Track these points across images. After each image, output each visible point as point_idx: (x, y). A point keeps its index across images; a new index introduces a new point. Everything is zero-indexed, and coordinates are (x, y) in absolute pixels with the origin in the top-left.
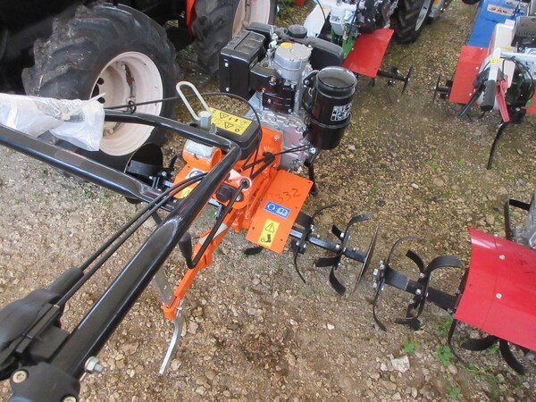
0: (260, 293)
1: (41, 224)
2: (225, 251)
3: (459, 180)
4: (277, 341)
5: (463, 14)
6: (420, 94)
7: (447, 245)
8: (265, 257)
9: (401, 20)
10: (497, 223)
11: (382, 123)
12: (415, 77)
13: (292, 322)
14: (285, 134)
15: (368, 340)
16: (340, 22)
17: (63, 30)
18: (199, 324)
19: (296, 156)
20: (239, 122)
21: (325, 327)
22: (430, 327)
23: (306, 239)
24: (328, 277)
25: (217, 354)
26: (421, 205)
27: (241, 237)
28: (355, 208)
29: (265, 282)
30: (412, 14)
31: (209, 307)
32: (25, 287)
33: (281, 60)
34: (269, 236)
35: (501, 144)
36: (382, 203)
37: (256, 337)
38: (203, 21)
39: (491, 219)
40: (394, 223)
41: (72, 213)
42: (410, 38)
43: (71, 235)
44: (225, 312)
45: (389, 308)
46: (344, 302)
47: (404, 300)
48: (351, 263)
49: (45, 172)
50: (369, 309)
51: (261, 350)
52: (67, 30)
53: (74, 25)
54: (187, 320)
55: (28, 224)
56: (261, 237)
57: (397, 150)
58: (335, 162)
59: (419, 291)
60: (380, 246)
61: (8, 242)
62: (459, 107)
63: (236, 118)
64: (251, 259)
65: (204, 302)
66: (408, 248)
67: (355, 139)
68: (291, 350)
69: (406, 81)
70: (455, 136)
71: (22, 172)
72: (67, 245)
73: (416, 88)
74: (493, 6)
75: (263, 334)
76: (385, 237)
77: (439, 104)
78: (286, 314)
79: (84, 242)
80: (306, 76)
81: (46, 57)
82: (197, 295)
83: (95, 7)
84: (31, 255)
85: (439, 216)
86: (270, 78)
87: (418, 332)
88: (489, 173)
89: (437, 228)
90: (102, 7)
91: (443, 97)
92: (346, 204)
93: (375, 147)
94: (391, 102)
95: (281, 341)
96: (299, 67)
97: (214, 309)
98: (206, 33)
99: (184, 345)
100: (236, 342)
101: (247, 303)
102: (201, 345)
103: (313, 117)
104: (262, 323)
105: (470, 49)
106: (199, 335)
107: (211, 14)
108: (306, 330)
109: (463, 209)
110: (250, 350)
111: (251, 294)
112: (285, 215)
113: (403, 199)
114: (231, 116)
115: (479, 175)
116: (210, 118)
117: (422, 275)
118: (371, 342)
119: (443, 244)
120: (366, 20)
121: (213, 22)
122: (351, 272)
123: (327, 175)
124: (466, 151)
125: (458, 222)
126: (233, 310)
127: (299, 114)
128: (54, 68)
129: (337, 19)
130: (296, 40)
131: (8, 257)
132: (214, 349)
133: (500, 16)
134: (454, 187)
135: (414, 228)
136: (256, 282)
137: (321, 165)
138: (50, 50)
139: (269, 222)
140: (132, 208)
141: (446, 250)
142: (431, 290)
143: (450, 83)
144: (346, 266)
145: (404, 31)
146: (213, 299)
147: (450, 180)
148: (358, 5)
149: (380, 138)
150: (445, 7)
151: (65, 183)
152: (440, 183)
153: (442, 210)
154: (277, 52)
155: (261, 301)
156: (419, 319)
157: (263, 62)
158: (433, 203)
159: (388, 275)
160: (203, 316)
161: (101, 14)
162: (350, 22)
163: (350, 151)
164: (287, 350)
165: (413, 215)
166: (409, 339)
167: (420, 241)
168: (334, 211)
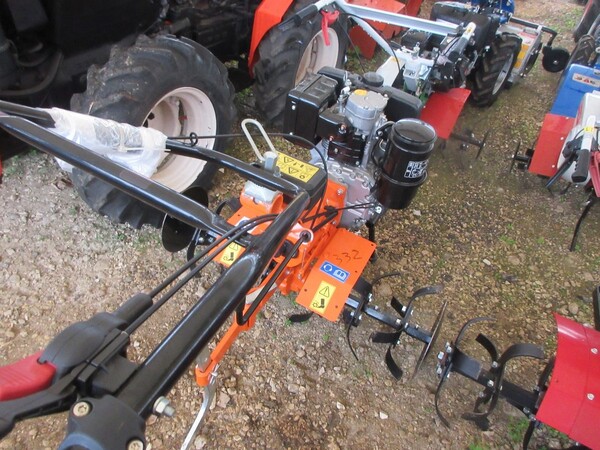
0: (303, 367)
1: (66, 264)
2: (267, 315)
3: (537, 260)
4: (320, 426)
5: (545, 82)
6: (496, 162)
7: (522, 333)
8: (312, 326)
9: (478, 81)
10: (581, 313)
11: (452, 189)
12: (490, 144)
13: (339, 405)
14: (349, 188)
15: (427, 436)
16: (415, 77)
17: (121, 58)
18: (231, 397)
19: (360, 215)
20: (304, 169)
21: (376, 415)
22: (501, 429)
23: (362, 309)
24: (383, 356)
25: (249, 435)
26: (494, 284)
27: (288, 301)
28: (417, 281)
29: (311, 356)
30: (491, 76)
31: (244, 378)
32: (39, 334)
33: (354, 108)
34: (323, 301)
35: (586, 225)
36: (448, 278)
37: (296, 418)
38: (266, 63)
39: (574, 308)
40: (462, 302)
41: (101, 256)
42: (486, 102)
43: (97, 280)
44: (262, 385)
45: (453, 400)
46: (400, 388)
47: (470, 392)
48: (410, 343)
49: (77, 208)
50: (430, 400)
51: (300, 435)
52: (126, 57)
53: (134, 54)
54: (218, 391)
55: (52, 263)
56: (314, 301)
57: (467, 220)
58: (397, 227)
59: (491, 383)
60: (446, 327)
61: (27, 282)
62: (539, 180)
63: (302, 163)
64: (295, 328)
65: (239, 371)
66: (477, 332)
67: (421, 204)
68: (335, 440)
69: (481, 146)
70: (533, 211)
71: (53, 206)
72: (91, 291)
73: (491, 155)
74: (579, 76)
75: (304, 417)
76: (451, 317)
77: (517, 174)
78: (332, 395)
79: (111, 289)
80: (380, 126)
81: (100, 84)
82: (232, 362)
83: (158, 37)
84: (50, 298)
85: (514, 299)
86: (340, 126)
87: (487, 433)
88: (571, 255)
89: (511, 312)
90: (165, 38)
91: (521, 167)
92: (408, 275)
93: (443, 215)
94: (463, 168)
95: (324, 427)
96: (373, 116)
97: (249, 381)
98: (267, 76)
99: (211, 420)
100: (272, 422)
101: (288, 377)
102: (231, 422)
103: (384, 172)
104: (305, 403)
105: (553, 117)
106: (230, 409)
107: (275, 56)
108: (354, 417)
109: (541, 294)
110: (288, 435)
111: (294, 367)
112: (342, 278)
113: (473, 275)
114: (296, 161)
115: (560, 257)
116: (276, 160)
117: (495, 364)
118: (430, 439)
119: (518, 331)
120: (442, 77)
121: (277, 65)
122: (410, 353)
123: (388, 241)
124: (546, 228)
125: (536, 308)
126: (272, 384)
127: (367, 168)
128: (107, 96)
129: (411, 73)
130: (370, 87)
131: (25, 298)
132: (246, 429)
133: (586, 86)
134: (531, 268)
135: (485, 309)
136: (300, 354)
137: (381, 229)
138: (105, 77)
139: (324, 285)
140: (167, 257)
141: (521, 338)
142: (506, 384)
143: (530, 153)
144: (405, 346)
145: (480, 94)
146: (250, 370)
147: (527, 259)
148: (436, 60)
149: (449, 205)
150: (526, 72)
151: (97, 222)
152: (516, 262)
153: (517, 293)
154: (350, 99)
155: (305, 376)
156: (489, 418)
157: (333, 108)
158: (507, 283)
159: (456, 360)
160: (236, 387)
161: (163, 45)
162: (424, 78)
163: (416, 217)
164: (331, 439)
165: (484, 295)
166: (476, 441)
167: (491, 326)
168: (394, 282)
